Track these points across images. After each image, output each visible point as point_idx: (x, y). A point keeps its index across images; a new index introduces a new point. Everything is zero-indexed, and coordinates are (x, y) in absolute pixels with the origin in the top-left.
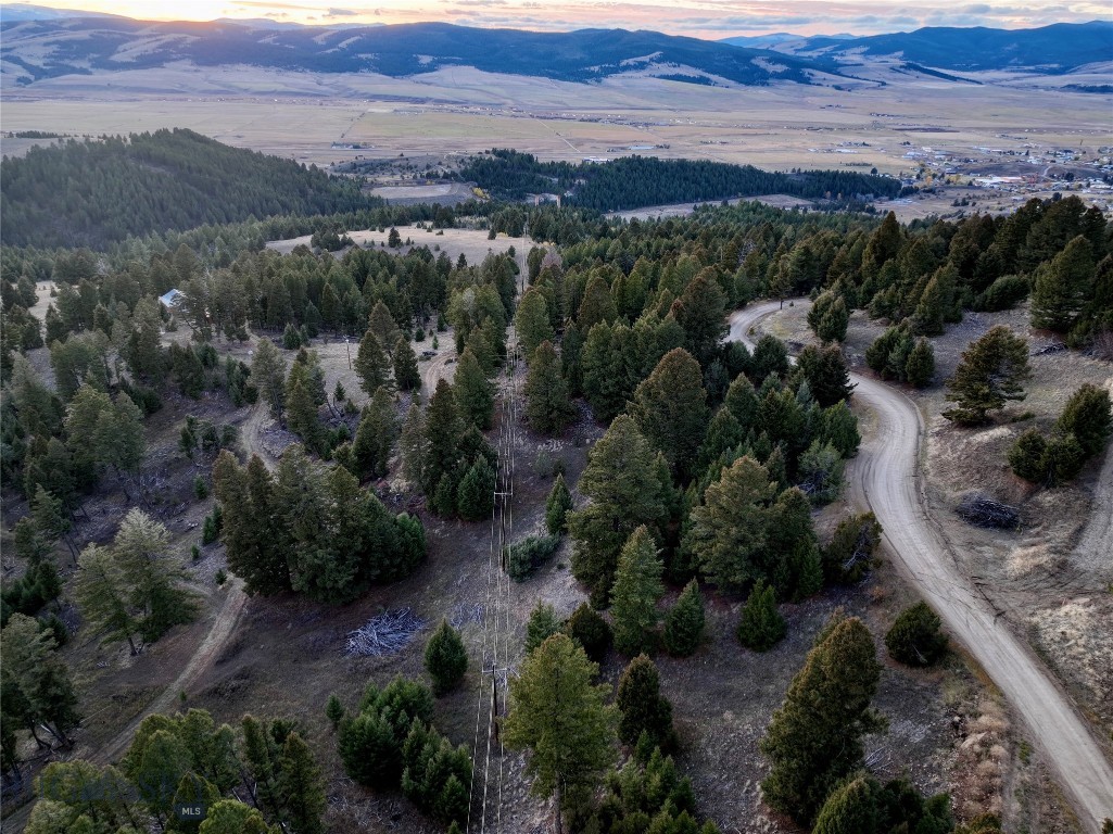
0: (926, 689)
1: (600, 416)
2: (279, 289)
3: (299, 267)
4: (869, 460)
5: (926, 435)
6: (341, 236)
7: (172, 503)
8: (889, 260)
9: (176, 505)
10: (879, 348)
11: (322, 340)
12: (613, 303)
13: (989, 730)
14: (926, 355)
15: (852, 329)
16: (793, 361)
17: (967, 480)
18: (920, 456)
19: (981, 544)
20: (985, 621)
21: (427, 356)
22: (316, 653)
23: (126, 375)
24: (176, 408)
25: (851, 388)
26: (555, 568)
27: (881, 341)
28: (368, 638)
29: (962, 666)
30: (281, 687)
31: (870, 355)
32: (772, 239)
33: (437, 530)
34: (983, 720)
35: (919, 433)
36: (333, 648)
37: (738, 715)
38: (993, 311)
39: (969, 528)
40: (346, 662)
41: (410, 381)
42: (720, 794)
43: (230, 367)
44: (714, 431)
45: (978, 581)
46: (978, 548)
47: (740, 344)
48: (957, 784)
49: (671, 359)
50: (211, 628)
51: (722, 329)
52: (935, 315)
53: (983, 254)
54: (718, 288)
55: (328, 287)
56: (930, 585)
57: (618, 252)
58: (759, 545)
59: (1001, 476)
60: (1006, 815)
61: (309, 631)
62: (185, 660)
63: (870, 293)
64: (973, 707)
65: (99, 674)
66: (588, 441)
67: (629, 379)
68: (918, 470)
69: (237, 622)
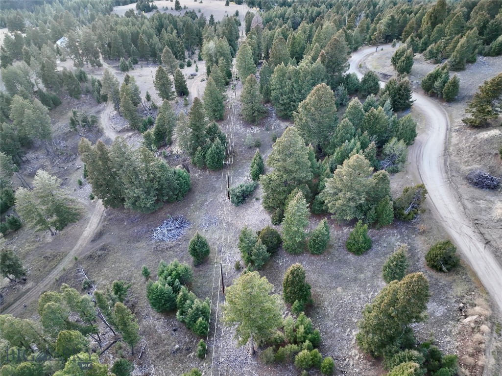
0: (445, 285)
1: (279, 114)
2: (115, 37)
3: (127, 25)
4: (420, 146)
5: (451, 130)
6: (151, 4)
7: (69, 155)
8: (439, 25)
9: (71, 155)
10: (429, 79)
11: (140, 66)
12: (287, 51)
13: (480, 316)
14: (455, 84)
15: (415, 66)
16: (382, 85)
17: (473, 160)
18: (447, 143)
19: (478, 199)
20: (480, 247)
21: (192, 76)
22: (138, 238)
23: (41, 86)
24: (69, 103)
25: (412, 102)
26: (254, 199)
27: (431, 75)
28: (162, 233)
29: (466, 274)
30: (121, 256)
31: (424, 83)
32: (372, 7)
33: (196, 175)
34: (477, 309)
35: (447, 130)
36: (146, 236)
37: (344, 289)
38: (494, 56)
39: (472, 189)
40: (152, 244)
41: (183, 92)
42: (334, 334)
43: (93, 82)
44: (339, 131)
45: (476, 222)
46: (477, 201)
47: (354, 75)
48: (459, 343)
49: (318, 90)
50: (88, 222)
51: (345, 66)
52: (461, 59)
53: (492, 21)
54: (345, 43)
55: (141, 37)
56: (451, 224)
57: (292, 15)
58: (362, 202)
59: (493, 159)
60: (487, 366)
61: (135, 226)
62: (77, 239)
63: (426, 44)
64: (471, 300)
65: (37, 244)
66: (273, 128)
67: (295, 96)
68: (446, 153)
69: (101, 219)
